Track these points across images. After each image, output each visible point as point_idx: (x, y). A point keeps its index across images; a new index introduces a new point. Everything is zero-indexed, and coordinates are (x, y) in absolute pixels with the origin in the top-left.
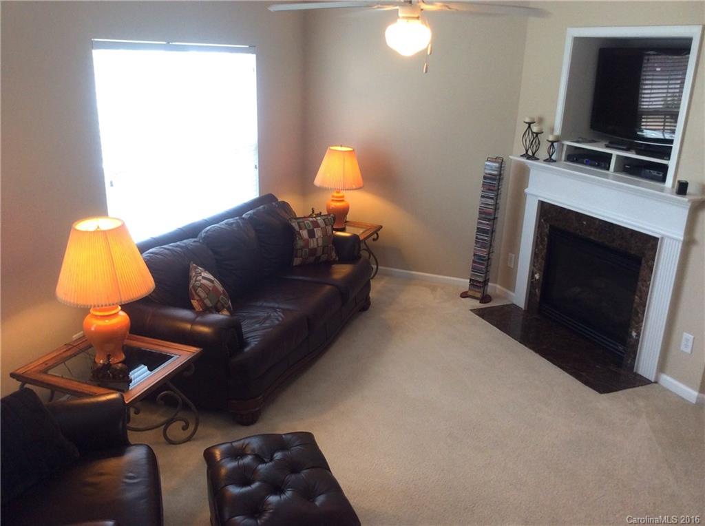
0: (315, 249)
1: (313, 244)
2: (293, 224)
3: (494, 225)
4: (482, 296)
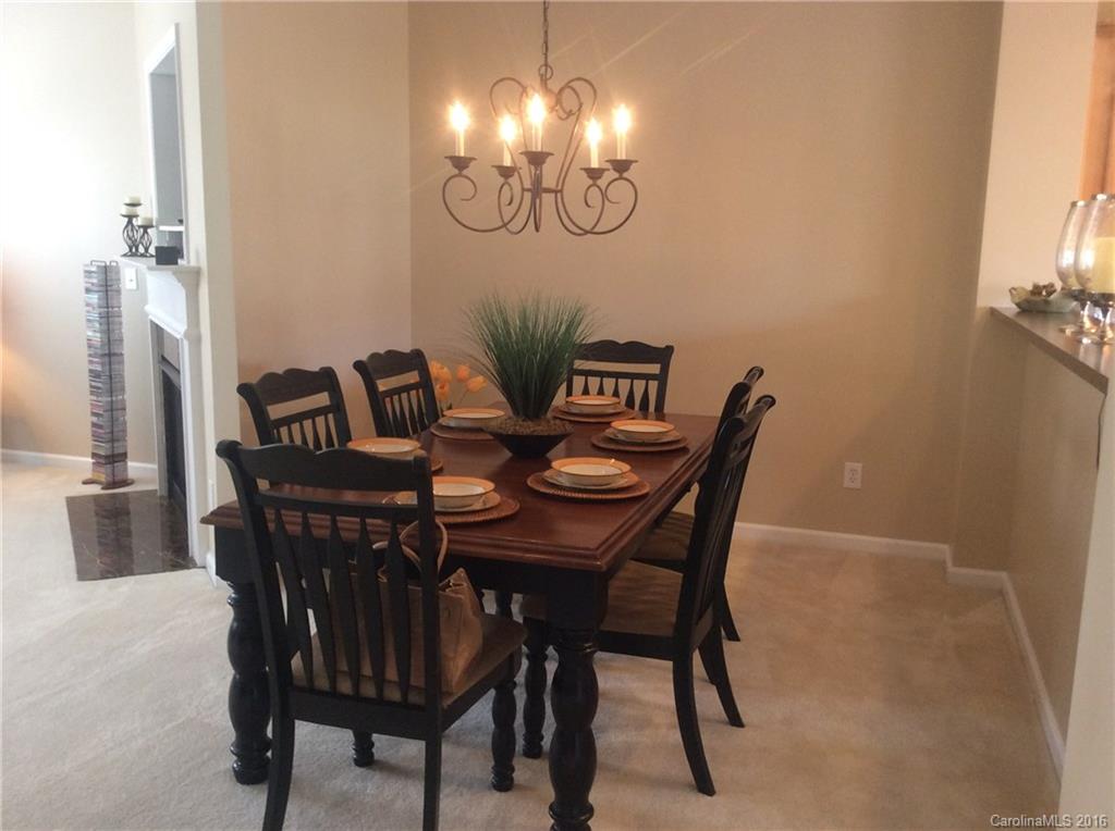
3: (110, 364)
4: (111, 479)
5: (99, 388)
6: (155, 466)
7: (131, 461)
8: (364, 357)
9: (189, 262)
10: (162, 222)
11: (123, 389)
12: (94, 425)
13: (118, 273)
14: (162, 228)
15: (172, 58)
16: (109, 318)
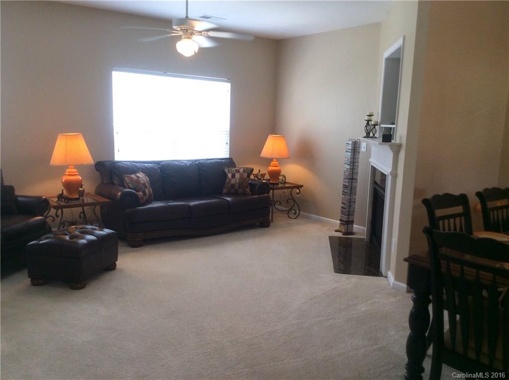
0: (234, 185)
1: (233, 181)
2: (226, 170)
3: (352, 183)
4: (346, 231)
5: (346, 192)
6: (366, 229)
7: (356, 225)
8: (481, 190)
9: (395, 141)
10: (382, 122)
11: (355, 194)
12: (342, 207)
13: (360, 144)
14: (382, 126)
15: (399, 51)
16: (353, 162)
